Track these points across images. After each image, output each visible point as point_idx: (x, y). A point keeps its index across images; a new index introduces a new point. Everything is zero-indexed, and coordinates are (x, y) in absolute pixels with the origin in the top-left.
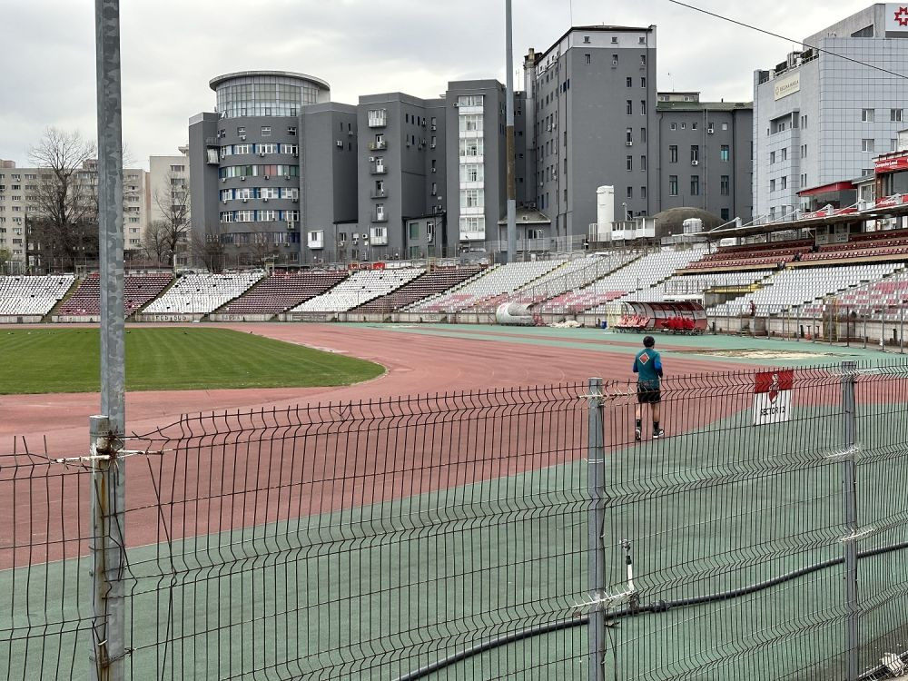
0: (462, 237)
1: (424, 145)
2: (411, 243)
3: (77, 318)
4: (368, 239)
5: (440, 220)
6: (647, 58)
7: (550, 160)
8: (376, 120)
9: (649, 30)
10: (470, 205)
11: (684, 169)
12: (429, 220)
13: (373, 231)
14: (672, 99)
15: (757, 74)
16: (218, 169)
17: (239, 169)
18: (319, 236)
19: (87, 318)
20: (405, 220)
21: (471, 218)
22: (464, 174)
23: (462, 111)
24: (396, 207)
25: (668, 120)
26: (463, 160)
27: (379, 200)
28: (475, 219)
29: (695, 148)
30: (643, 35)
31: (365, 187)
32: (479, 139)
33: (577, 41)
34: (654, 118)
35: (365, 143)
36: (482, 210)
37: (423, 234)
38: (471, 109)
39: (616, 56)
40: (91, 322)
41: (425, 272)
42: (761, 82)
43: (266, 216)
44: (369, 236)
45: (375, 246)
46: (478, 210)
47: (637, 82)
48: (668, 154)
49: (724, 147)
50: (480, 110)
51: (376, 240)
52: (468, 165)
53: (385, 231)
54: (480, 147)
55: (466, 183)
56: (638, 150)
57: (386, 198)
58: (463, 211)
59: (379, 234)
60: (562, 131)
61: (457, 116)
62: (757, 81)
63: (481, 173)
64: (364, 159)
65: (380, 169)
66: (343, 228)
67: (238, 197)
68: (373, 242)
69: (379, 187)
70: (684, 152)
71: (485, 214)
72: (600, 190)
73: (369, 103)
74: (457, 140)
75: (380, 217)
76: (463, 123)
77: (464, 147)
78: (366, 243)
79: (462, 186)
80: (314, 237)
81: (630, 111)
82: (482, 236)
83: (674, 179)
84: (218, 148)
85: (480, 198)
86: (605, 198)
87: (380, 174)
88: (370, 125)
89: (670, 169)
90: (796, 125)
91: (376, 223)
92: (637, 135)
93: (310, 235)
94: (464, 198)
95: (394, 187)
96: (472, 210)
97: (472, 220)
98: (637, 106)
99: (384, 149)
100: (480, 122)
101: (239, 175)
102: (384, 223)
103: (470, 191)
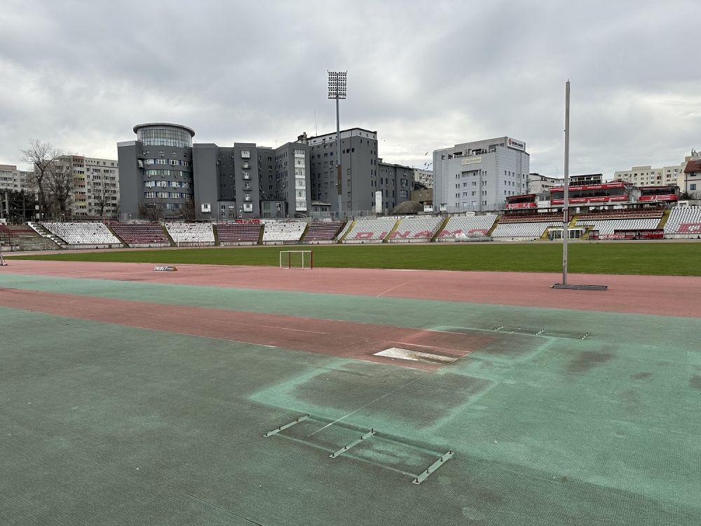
0: (297, 209)
2: (264, 211)
3: (142, 245)
4: (243, 209)
5: (284, 202)
6: (376, 144)
8: (246, 155)
10: (300, 196)
12: (277, 202)
13: (245, 206)
16: (143, 170)
17: (159, 171)
18: (209, 206)
19: (147, 245)
20: (261, 201)
21: (300, 201)
22: (297, 183)
23: (296, 155)
24: (256, 195)
26: (297, 176)
27: (246, 191)
29: (386, 179)
30: (374, 134)
31: (239, 185)
32: (303, 168)
33: (357, 133)
35: (238, 164)
36: (305, 198)
37: (273, 207)
38: (300, 155)
39: (368, 142)
40: (150, 247)
43: (175, 196)
44: (243, 207)
45: (246, 212)
46: (303, 198)
47: (373, 152)
48: (380, 181)
50: (303, 156)
51: (246, 209)
52: (299, 179)
53: (251, 206)
54: (304, 172)
55: (298, 187)
57: (250, 190)
58: (297, 198)
59: (248, 207)
61: (294, 158)
62: (447, 158)
63: (304, 182)
64: (238, 172)
65: (247, 177)
66: (223, 203)
67: (158, 184)
71: (306, 200)
72: (377, 193)
73: (239, 147)
74: (294, 168)
75: (247, 199)
76: (296, 161)
77: (297, 171)
78: (241, 211)
80: (206, 207)
81: (372, 164)
82: (305, 209)
84: (143, 160)
85: (304, 193)
86: (379, 197)
87: (247, 180)
88: (242, 157)
89: (381, 187)
91: (246, 201)
92: (374, 173)
93: (203, 206)
94: (297, 193)
95: (255, 185)
96: (301, 198)
97: (301, 203)
98: (374, 162)
99: (249, 168)
100: (303, 161)
101: (159, 174)
102: (250, 202)
103: (300, 190)
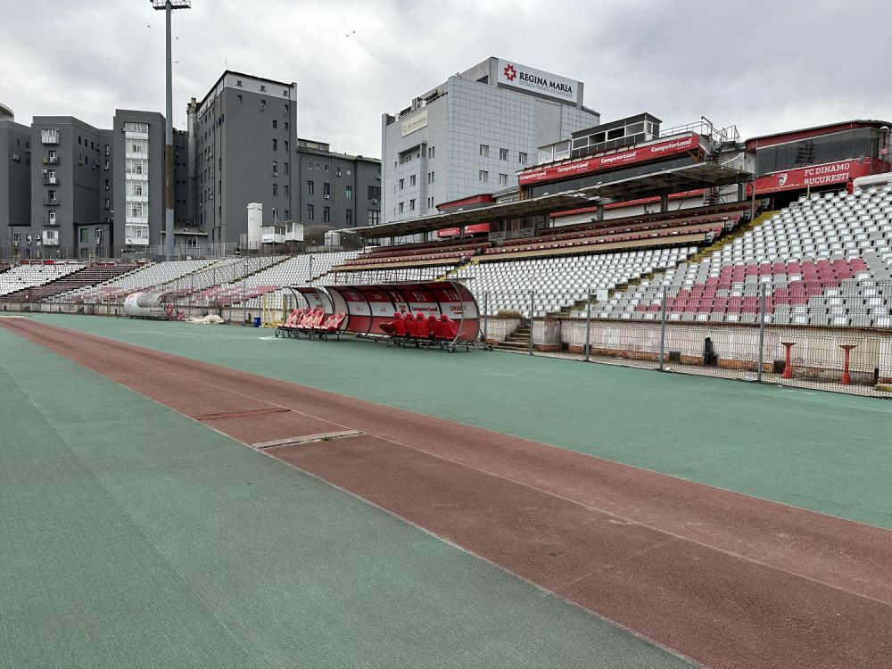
0: (127, 242)
1: (97, 166)
2: (81, 245)
4: (41, 240)
5: (108, 226)
6: (290, 107)
7: (208, 184)
8: (49, 138)
9: (292, 86)
10: (135, 215)
11: (318, 199)
12: (98, 226)
13: (45, 234)
14: (308, 145)
15: (385, 117)
20: (76, 226)
21: (136, 226)
22: (130, 189)
23: (128, 134)
24: (67, 214)
25: (306, 160)
26: (128, 176)
27: (51, 206)
28: (139, 228)
29: (327, 185)
30: (287, 89)
31: (38, 195)
32: (144, 161)
33: (231, 82)
34: (295, 157)
35: (38, 158)
36: (146, 221)
37: (92, 237)
38: (136, 134)
39: (264, 102)
41: (85, 268)
42: (388, 123)
44: (41, 237)
45: (47, 246)
46: (143, 220)
47: (281, 125)
48: (306, 187)
49: (349, 188)
50: (146, 136)
51: (46, 241)
52: (134, 181)
53: (56, 234)
54: (145, 167)
55: (131, 197)
56: (282, 180)
57: (58, 205)
58: (128, 220)
59: (51, 236)
60: (218, 159)
61: (124, 139)
62: (385, 123)
63: (145, 189)
64: (37, 171)
65: (53, 180)
66: (18, 230)
68: (45, 243)
69: (52, 197)
70: (319, 187)
71: (149, 224)
72: (250, 206)
73: (42, 123)
74: (124, 159)
75: (53, 221)
76: (129, 146)
77: (130, 166)
78: (39, 243)
79: (128, 199)
81: (275, 148)
82: (146, 242)
83: (311, 207)
85: (145, 210)
86: (255, 212)
87: (53, 184)
88: (43, 141)
89: (308, 199)
90: (424, 155)
91: (48, 226)
92: (281, 168)
94: (130, 209)
95: (66, 196)
96: (137, 220)
97: (137, 229)
98: (281, 145)
99: (57, 163)
100: (145, 147)
102: (56, 226)
103: (134, 203)
